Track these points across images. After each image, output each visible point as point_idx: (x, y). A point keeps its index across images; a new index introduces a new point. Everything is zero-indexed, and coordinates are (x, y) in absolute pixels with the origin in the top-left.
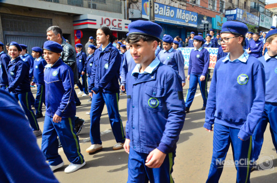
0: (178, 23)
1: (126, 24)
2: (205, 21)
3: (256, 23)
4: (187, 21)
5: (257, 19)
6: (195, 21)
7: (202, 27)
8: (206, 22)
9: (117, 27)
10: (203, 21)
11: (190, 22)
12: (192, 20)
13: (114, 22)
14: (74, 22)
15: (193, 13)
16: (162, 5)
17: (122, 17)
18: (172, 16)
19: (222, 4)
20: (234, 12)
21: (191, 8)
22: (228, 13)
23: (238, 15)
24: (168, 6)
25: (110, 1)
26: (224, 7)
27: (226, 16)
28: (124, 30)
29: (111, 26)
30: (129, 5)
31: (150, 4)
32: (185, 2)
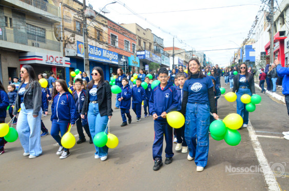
0: (104, 60)
1: (66, 61)
2: (123, 60)
3: (159, 61)
4: (111, 59)
5: (160, 58)
6: (117, 59)
7: (122, 64)
8: (125, 60)
9: (59, 63)
10: (122, 60)
11: (113, 60)
13: (57, 59)
14: (20, 57)
15: (114, 53)
16: (92, 47)
17: (61, 54)
18: (100, 55)
19: (134, 47)
20: (143, 53)
21: (113, 49)
22: (139, 53)
23: (146, 56)
24: (96, 47)
25: (50, 41)
26: (136, 49)
27: (137, 56)
28: (64, 65)
29: (54, 62)
30: (65, 45)
31: (85, 45)
32: (107, 44)
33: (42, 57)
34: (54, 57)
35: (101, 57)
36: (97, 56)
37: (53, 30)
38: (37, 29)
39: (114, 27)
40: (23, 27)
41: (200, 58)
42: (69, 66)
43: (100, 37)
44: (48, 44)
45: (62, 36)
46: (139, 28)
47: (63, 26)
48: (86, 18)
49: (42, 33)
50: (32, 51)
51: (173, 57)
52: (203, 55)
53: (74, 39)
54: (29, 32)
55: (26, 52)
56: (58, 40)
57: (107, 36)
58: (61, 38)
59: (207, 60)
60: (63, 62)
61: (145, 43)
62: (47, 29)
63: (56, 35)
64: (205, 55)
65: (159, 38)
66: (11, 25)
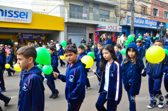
0: (146, 27)
1: (119, 28)
4: (151, 26)
6: (156, 25)
7: (159, 28)
8: (162, 26)
9: (115, 30)
10: (160, 25)
11: (152, 26)
12: (154, 25)
13: (114, 27)
14: (95, 28)
15: (154, 21)
16: (137, 18)
17: (117, 25)
18: (143, 23)
21: (153, 19)
24: (140, 18)
25: (112, 18)
28: (118, 31)
29: (112, 29)
30: (121, 19)
31: (132, 18)
32: (150, 15)
33: (105, 27)
34: (112, 27)
35: (144, 24)
36: (141, 24)
37: (114, 11)
38: (104, 11)
39: (155, 3)
40: (98, 11)
42: (121, 31)
43: (145, 11)
45: (119, 14)
47: (120, 8)
49: (108, 13)
50: (101, 24)
53: (126, 15)
54: (101, 14)
56: (117, 17)
57: (150, 10)
58: (118, 15)
60: (118, 29)
62: (110, 11)
63: (116, 14)
66: (92, 12)
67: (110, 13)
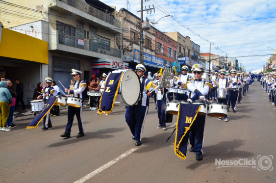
0: (153, 66)
4: (158, 65)
6: (163, 64)
8: (169, 66)
9: (121, 68)
10: (167, 65)
11: (160, 65)
13: (119, 64)
14: (92, 63)
15: (161, 59)
16: (145, 53)
19: (175, 53)
20: (183, 59)
21: (159, 56)
22: (179, 59)
23: (186, 62)
24: (147, 54)
25: (113, 49)
26: (177, 55)
27: (179, 61)
29: (118, 67)
30: (124, 52)
31: (141, 53)
32: (154, 51)
33: (109, 62)
34: (118, 62)
35: (151, 62)
36: (149, 62)
37: (116, 40)
38: (104, 39)
39: (163, 37)
40: (95, 38)
41: (232, 64)
44: (112, 51)
45: (121, 45)
46: (180, 36)
47: (122, 36)
48: (142, 30)
49: (107, 43)
51: (210, 63)
52: (235, 60)
53: (132, 47)
54: (99, 42)
55: (98, 59)
56: (119, 48)
58: (120, 46)
59: (239, 66)
60: (124, 67)
61: (184, 49)
62: (111, 40)
64: (237, 61)
65: (197, 45)
66: (88, 37)
67: (111, 42)
